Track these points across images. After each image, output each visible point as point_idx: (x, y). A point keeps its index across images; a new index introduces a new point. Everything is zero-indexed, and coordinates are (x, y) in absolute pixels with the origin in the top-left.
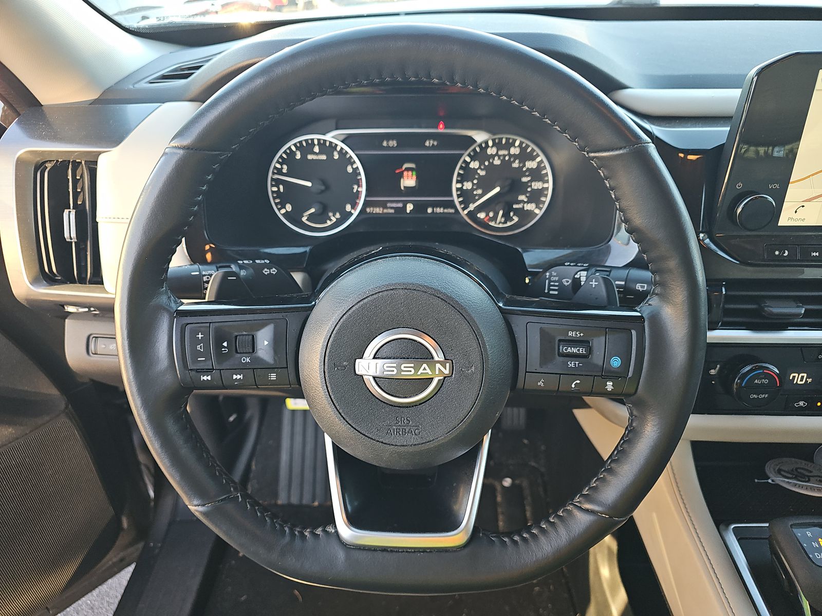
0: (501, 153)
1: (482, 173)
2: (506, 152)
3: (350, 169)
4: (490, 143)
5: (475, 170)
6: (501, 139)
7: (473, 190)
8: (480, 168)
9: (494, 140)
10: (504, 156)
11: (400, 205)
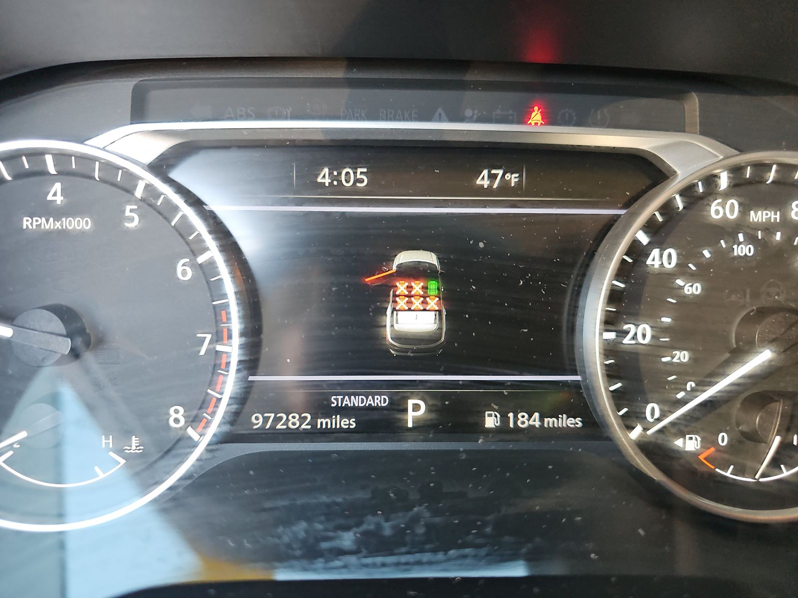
0: (758, 216)
1: (693, 289)
2: (773, 216)
3: (184, 271)
4: (724, 182)
5: (665, 278)
6: (761, 167)
7: (656, 348)
8: (681, 269)
9: (736, 171)
10: (769, 229)
11: (380, 401)
